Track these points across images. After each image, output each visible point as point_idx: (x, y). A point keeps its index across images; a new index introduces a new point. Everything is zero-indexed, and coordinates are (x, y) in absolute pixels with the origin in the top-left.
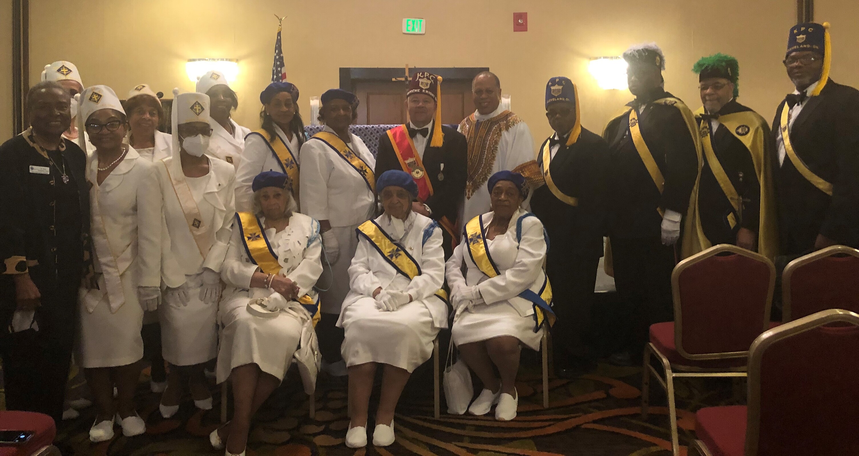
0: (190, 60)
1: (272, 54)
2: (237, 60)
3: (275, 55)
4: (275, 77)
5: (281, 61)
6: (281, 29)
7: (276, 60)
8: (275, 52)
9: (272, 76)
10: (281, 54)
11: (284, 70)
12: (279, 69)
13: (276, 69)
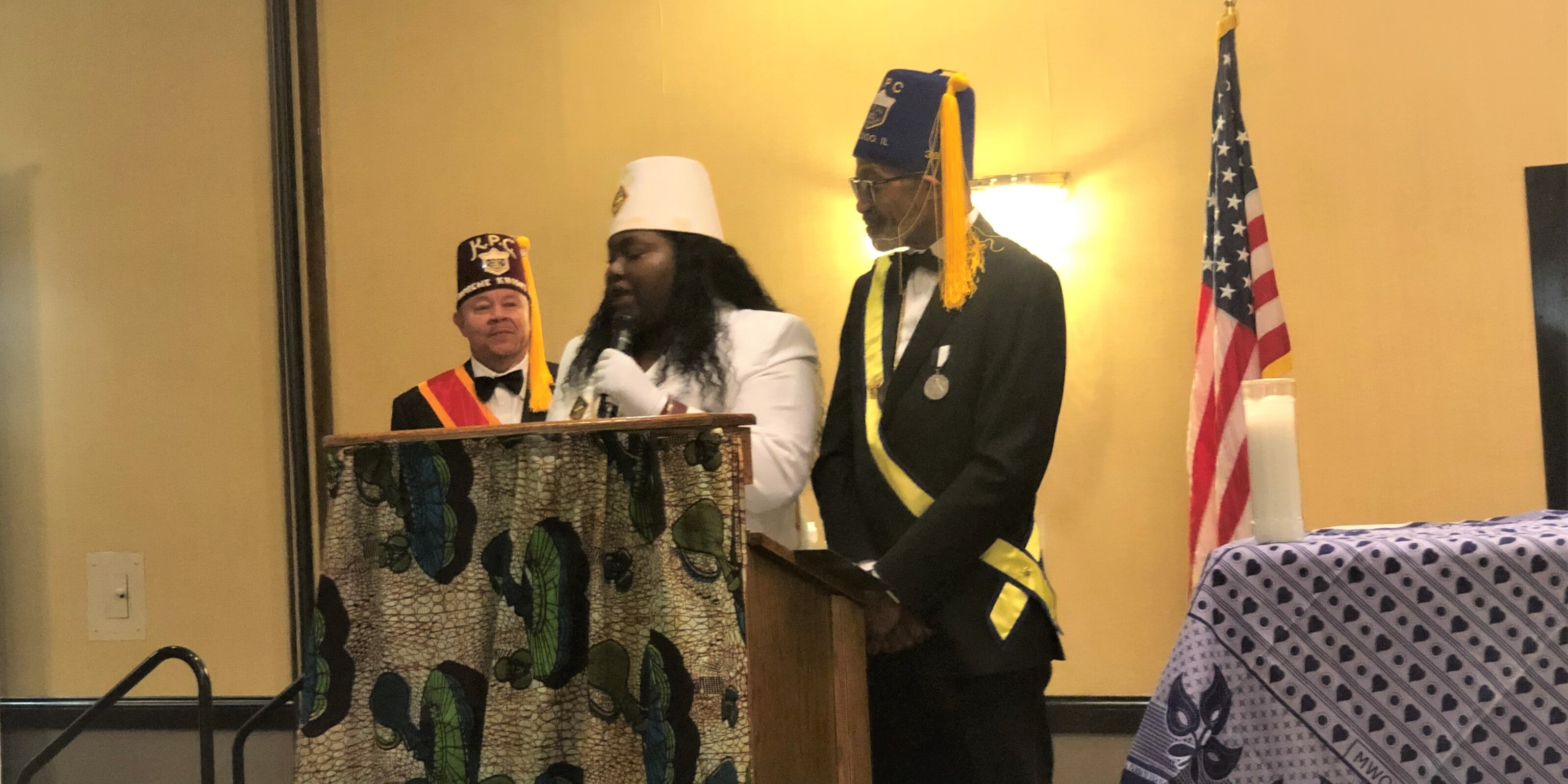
1: (1203, 136)
2: (1066, 177)
3: (1215, 138)
4: (1218, 239)
5: (1241, 164)
6: (1235, 19)
7: (1219, 163)
8: (1215, 126)
9: (1205, 237)
10: (1240, 133)
11: (1254, 204)
12: (1234, 202)
13: (1223, 203)
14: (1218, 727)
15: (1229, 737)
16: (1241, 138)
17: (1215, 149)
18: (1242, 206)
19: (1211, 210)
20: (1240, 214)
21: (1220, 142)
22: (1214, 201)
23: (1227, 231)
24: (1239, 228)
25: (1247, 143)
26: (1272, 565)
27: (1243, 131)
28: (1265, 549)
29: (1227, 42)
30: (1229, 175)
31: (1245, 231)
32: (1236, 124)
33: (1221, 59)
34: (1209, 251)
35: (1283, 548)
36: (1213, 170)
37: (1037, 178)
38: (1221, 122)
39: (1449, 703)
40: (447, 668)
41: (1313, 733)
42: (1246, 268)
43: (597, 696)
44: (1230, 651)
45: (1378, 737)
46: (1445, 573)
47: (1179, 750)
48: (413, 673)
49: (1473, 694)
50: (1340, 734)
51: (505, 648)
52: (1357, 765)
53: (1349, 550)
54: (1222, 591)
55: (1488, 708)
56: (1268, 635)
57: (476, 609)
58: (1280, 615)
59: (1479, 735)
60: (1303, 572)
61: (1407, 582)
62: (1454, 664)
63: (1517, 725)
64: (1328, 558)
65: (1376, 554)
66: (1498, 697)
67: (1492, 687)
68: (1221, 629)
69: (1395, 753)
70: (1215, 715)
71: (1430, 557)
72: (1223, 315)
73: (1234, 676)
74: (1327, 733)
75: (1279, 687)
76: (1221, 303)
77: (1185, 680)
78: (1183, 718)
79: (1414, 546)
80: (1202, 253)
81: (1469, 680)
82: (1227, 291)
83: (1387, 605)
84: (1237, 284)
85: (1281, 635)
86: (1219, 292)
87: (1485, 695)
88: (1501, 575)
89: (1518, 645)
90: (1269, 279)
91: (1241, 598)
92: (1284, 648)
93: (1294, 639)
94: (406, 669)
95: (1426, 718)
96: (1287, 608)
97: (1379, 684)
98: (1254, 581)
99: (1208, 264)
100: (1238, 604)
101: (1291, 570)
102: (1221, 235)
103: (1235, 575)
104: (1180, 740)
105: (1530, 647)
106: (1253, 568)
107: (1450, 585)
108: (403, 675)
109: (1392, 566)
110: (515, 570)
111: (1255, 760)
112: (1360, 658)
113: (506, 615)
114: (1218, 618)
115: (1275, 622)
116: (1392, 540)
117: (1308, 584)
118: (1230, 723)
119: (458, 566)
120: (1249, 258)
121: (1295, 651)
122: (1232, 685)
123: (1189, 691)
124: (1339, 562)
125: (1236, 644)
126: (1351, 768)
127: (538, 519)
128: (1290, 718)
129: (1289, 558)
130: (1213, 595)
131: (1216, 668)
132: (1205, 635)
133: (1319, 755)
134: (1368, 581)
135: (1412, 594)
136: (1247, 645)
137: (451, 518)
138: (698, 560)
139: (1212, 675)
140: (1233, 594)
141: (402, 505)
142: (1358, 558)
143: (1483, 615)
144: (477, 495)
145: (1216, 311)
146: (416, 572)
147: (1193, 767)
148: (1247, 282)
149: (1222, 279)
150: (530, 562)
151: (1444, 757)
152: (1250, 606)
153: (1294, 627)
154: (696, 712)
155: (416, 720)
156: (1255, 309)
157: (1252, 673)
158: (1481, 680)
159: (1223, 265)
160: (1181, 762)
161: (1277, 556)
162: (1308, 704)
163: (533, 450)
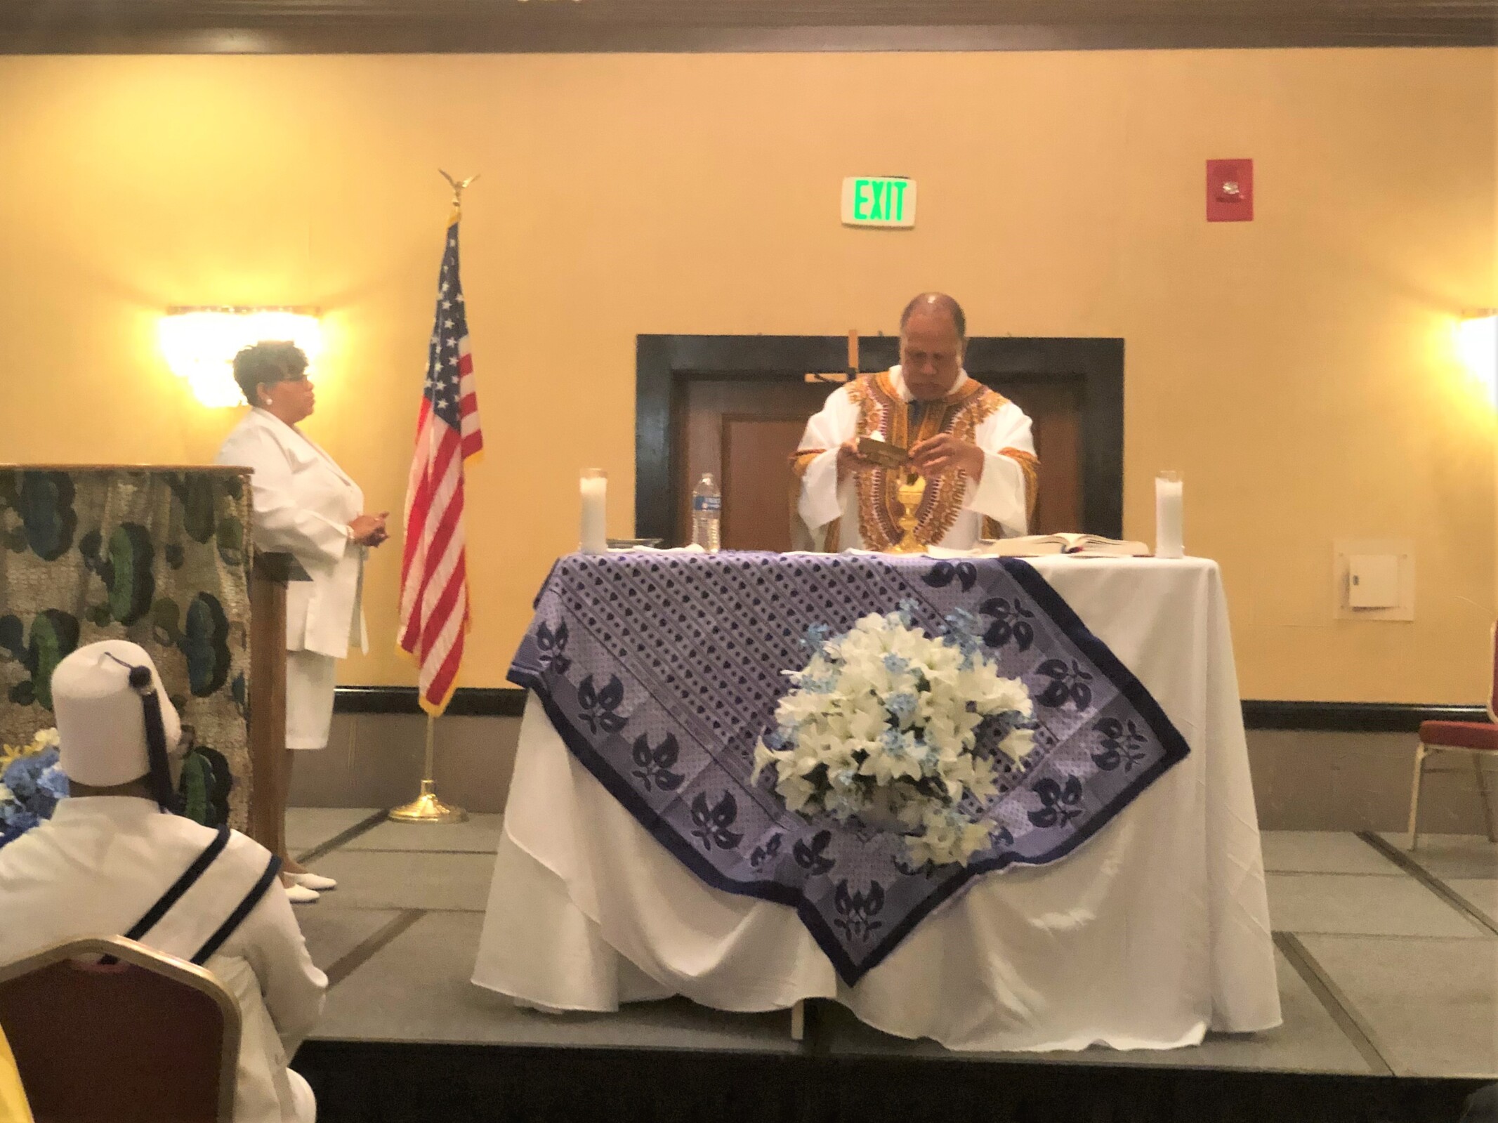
0: (174, 310)
1: (431, 294)
2: (317, 311)
3: (441, 296)
4: (438, 367)
5: (458, 317)
6: (459, 215)
7: (441, 314)
8: (441, 287)
9: (427, 365)
10: (458, 295)
11: (465, 346)
12: (451, 342)
13: (444, 343)
14: (562, 648)
15: (567, 653)
16: (459, 298)
17: (440, 303)
18: (456, 345)
19: (433, 347)
20: (454, 351)
21: (445, 299)
22: (436, 340)
23: (445, 362)
24: (453, 361)
25: (463, 303)
26: (593, 565)
27: (460, 292)
28: (590, 557)
29: (453, 232)
30: (449, 324)
31: (458, 363)
32: (455, 288)
33: (448, 243)
34: (430, 374)
35: (599, 557)
36: (438, 319)
37: (298, 309)
38: (446, 287)
39: (679, 638)
40: (50, 613)
41: (609, 651)
42: (455, 388)
43: (159, 631)
44: (569, 610)
45: (642, 654)
46: (681, 573)
47: (544, 658)
48: (25, 616)
49: (691, 633)
50: (623, 653)
51: (94, 600)
52: (630, 668)
53: (634, 560)
54: (566, 578)
55: (698, 641)
56: (589, 602)
57: (74, 576)
58: (596, 591)
59: (693, 654)
60: (609, 570)
61: (662, 577)
62: (682, 618)
63: (711, 650)
64: (622, 563)
65: (647, 562)
66: (703, 636)
67: (700, 630)
68: (565, 598)
69: (650, 662)
70: (562, 642)
71: (674, 564)
72: (438, 420)
73: (571, 623)
74: (616, 652)
75: (593, 628)
76: (438, 411)
77: (547, 623)
78: (546, 642)
79: (666, 559)
80: (425, 376)
81: (689, 627)
82: (443, 404)
83: (651, 588)
84: (450, 400)
85: (596, 602)
86: (437, 404)
87: (697, 634)
88: (709, 575)
89: (714, 609)
90: (472, 397)
91: (576, 582)
92: (597, 608)
93: (603, 604)
94: (21, 613)
95: (666, 645)
96: (600, 588)
97: (644, 628)
98: (584, 573)
99: (429, 383)
100: (574, 585)
101: (603, 568)
102: (442, 364)
103: (574, 570)
104: (544, 653)
105: (720, 611)
106: (583, 566)
107: (683, 579)
108: (19, 616)
109: (655, 568)
110: (103, 553)
111: (578, 666)
112: (636, 615)
113: (96, 581)
114: (564, 592)
115: (593, 595)
116: (654, 555)
117: (611, 576)
118: (567, 646)
119: (63, 548)
120: (459, 382)
121: (603, 610)
122: (569, 627)
123: (550, 628)
124: (628, 565)
125: (572, 605)
126: (628, 670)
127: (120, 522)
128: (598, 645)
129: (603, 562)
130: (563, 581)
131: (563, 618)
132: (557, 600)
133: (612, 662)
134: (643, 576)
135: (664, 583)
136: (578, 607)
137: (57, 520)
138: (230, 553)
139: (560, 621)
140: (572, 580)
141: (22, 511)
142: (638, 564)
143: (698, 594)
144: (77, 506)
145: (433, 419)
146: (29, 553)
147: (551, 667)
148: (457, 398)
149: (440, 395)
150: (113, 548)
151: (675, 665)
152: (581, 586)
153: (603, 599)
154: (229, 641)
155: (26, 645)
156: (462, 418)
157: (579, 621)
158: (695, 627)
159: (441, 386)
160: (545, 664)
161: (596, 561)
162: (607, 637)
163: (119, 481)
